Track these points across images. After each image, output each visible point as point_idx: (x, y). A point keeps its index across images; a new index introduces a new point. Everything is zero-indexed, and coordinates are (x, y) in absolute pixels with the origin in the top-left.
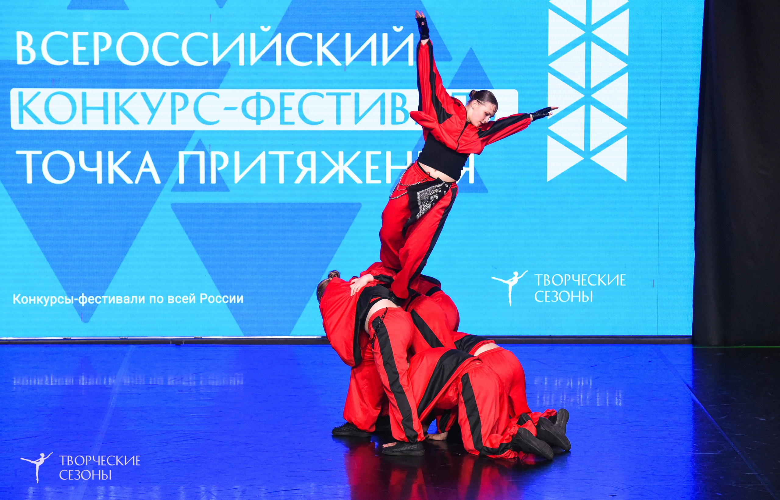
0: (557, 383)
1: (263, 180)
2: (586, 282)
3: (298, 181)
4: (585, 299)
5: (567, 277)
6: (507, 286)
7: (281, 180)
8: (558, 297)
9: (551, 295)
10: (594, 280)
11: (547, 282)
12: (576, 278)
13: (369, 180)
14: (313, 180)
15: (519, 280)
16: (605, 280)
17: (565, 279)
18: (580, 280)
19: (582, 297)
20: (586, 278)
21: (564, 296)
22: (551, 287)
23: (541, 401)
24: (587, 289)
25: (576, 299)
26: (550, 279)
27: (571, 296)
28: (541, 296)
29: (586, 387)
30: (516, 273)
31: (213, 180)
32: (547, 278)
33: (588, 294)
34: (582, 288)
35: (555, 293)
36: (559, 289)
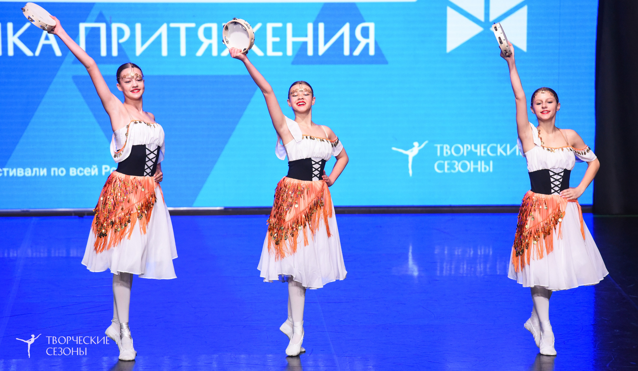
0: (458, 252)
1: (165, 53)
2: (485, 152)
3: (200, 53)
4: (485, 169)
5: (467, 148)
6: (407, 156)
7: (183, 53)
8: (458, 167)
9: (452, 167)
10: (494, 150)
11: (447, 153)
12: (476, 148)
13: (270, 52)
14: (215, 53)
15: (420, 151)
16: (505, 150)
17: (464, 149)
18: (480, 150)
19: (482, 167)
20: (485, 148)
21: (464, 167)
22: (451, 158)
23: (442, 271)
24: (487, 160)
25: (476, 169)
26: (450, 149)
27: (471, 166)
28: (441, 167)
29: (486, 256)
30: (416, 144)
31: (115, 53)
32: (447, 148)
33: (487, 164)
34: (481, 158)
35: (455, 164)
36: (459, 160)
